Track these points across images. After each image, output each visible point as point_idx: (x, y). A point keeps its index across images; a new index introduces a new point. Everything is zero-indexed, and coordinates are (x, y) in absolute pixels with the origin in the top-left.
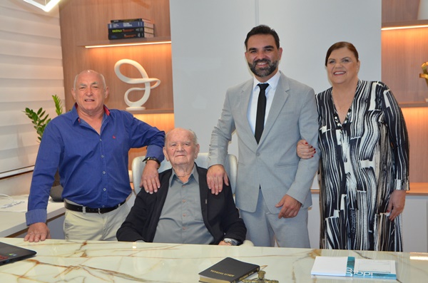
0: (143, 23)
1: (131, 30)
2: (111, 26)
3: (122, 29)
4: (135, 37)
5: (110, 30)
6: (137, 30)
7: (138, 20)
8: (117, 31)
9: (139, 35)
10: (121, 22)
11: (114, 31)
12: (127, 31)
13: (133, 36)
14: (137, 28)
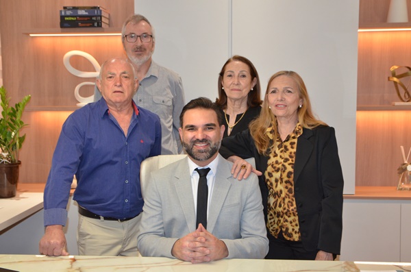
0: (101, 11)
1: (86, 19)
2: (63, 13)
3: (76, 17)
4: (90, 26)
5: (62, 18)
6: (94, 18)
7: (95, 8)
8: (70, 19)
9: (96, 24)
10: (75, 8)
11: (66, 19)
12: (81, 19)
13: (88, 25)
14: (94, 16)
